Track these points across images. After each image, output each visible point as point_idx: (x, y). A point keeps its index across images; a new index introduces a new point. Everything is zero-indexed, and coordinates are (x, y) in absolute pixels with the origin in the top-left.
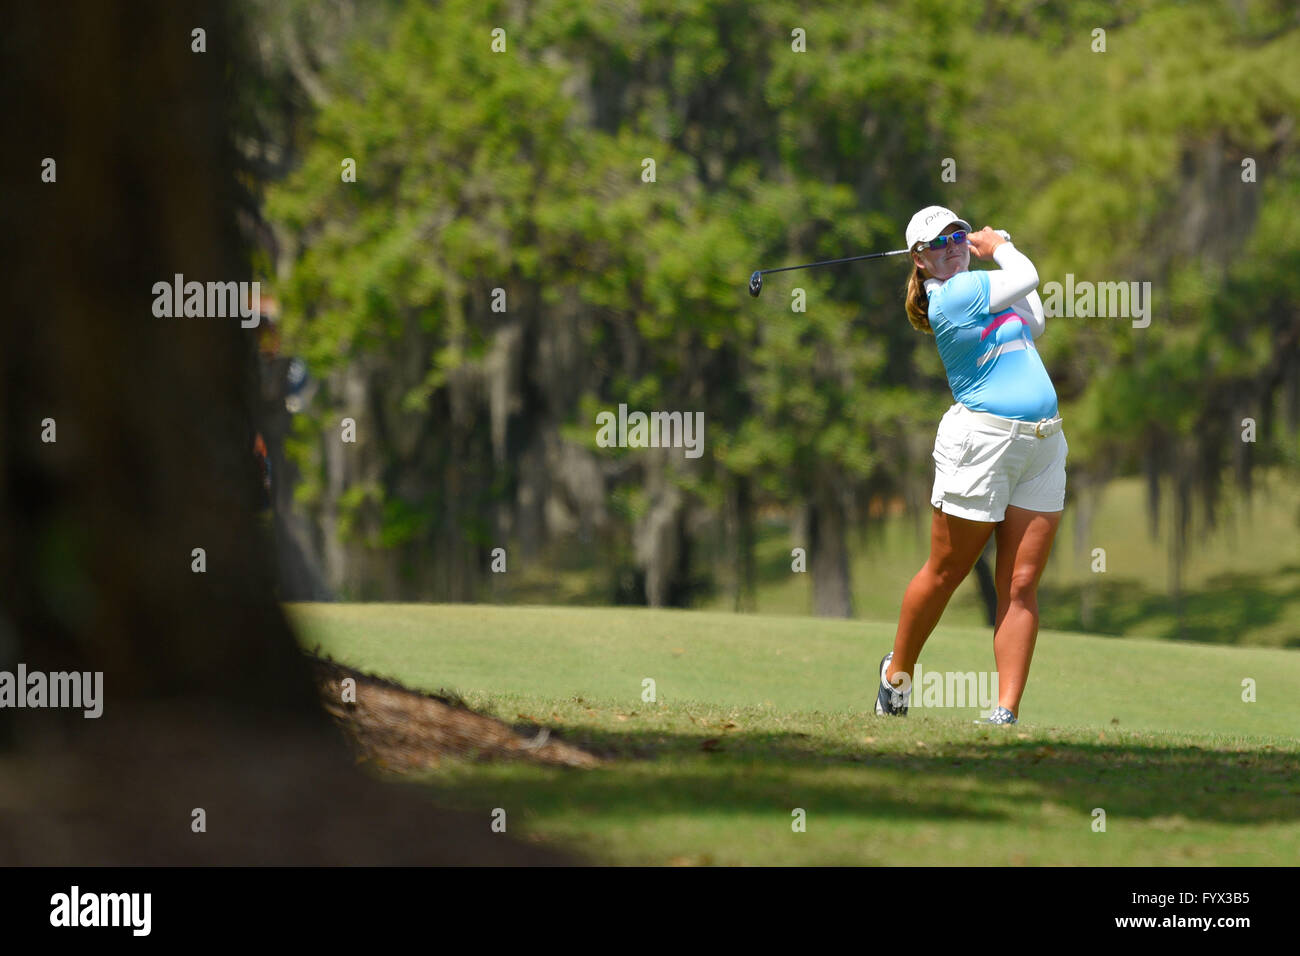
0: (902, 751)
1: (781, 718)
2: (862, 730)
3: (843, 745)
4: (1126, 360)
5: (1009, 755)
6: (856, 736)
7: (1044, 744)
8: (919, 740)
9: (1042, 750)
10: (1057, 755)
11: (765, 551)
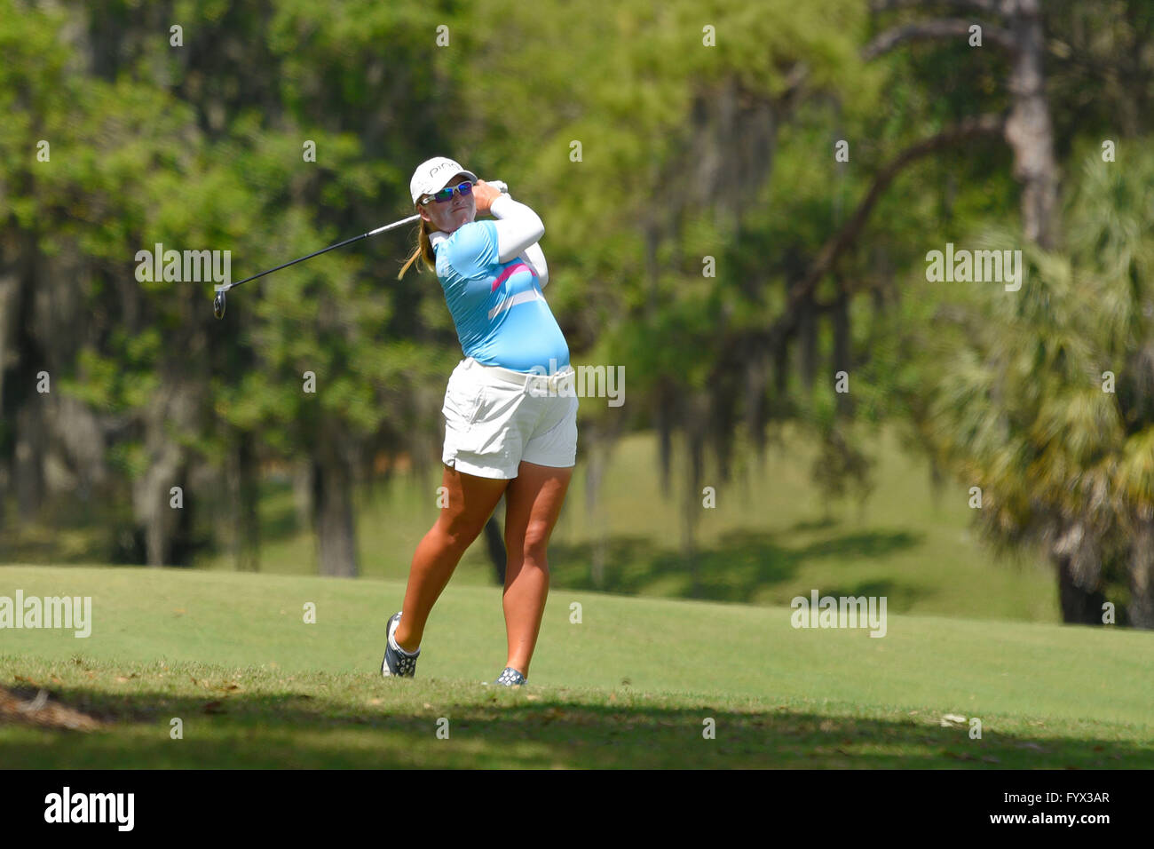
0: (409, 713)
1: (285, 679)
2: (368, 691)
3: (349, 707)
4: (638, 312)
5: (518, 716)
6: (362, 697)
7: (555, 705)
8: (427, 700)
9: (551, 711)
10: (567, 717)
11: (270, 508)
